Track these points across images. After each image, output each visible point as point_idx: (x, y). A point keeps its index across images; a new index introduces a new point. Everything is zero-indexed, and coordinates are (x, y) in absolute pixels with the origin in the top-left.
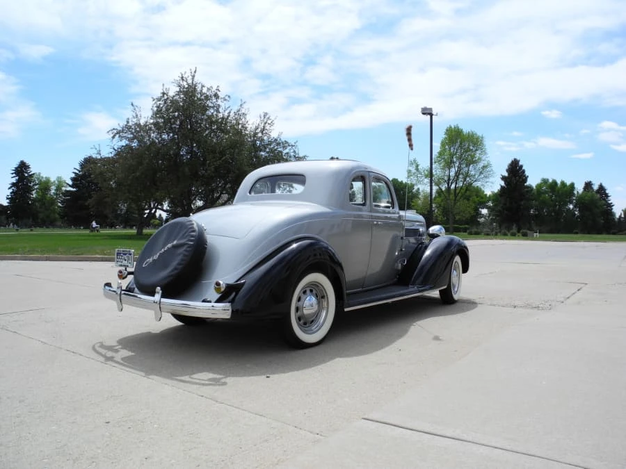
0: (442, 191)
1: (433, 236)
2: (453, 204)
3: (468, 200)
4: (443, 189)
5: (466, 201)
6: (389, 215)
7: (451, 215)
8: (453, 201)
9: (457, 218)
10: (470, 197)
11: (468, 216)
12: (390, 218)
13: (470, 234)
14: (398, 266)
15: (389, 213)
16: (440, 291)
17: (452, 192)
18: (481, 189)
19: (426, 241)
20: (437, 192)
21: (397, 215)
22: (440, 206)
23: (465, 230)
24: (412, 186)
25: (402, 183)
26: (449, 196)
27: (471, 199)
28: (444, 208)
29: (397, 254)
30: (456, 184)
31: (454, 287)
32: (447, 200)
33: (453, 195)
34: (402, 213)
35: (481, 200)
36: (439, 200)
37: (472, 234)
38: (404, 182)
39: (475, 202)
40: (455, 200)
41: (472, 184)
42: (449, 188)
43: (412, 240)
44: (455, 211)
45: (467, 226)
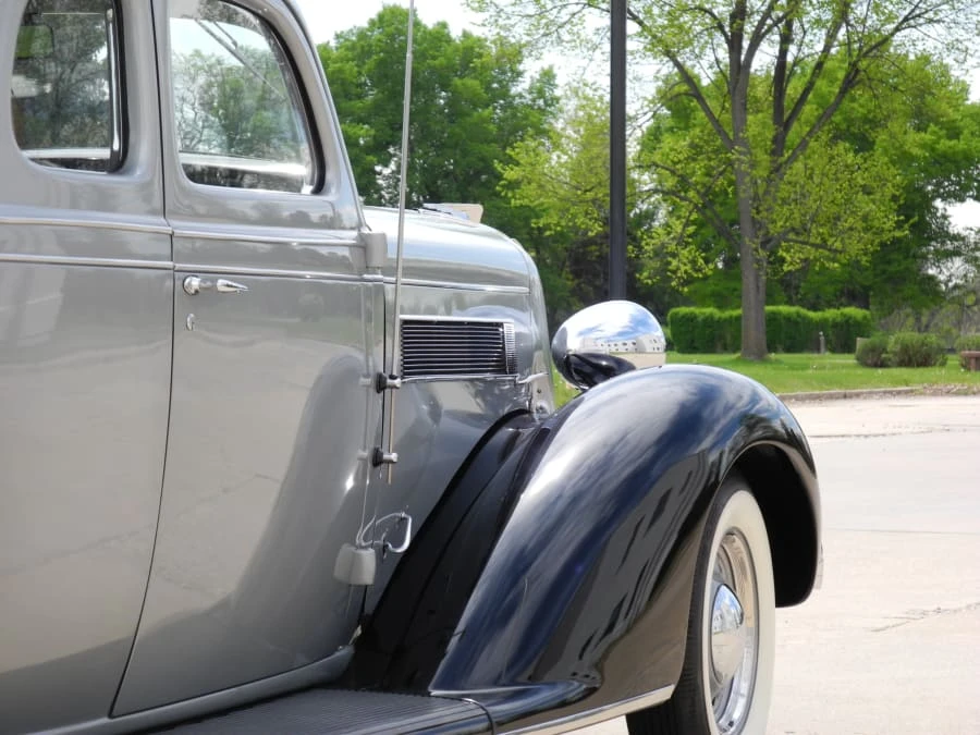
0: (695, 91)
1: (588, 370)
2: (762, 172)
3: (863, 144)
4: (705, 75)
5: (845, 153)
6: (297, 237)
7: (750, 242)
8: (763, 158)
9: (792, 258)
10: (874, 123)
11: (856, 246)
12: (309, 257)
13: (875, 359)
14: (355, 562)
15: (300, 220)
16: (633, 720)
17: (761, 91)
18: (945, 70)
19: (544, 404)
20: (667, 97)
21: (350, 236)
22: (684, 182)
23: (843, 339)
24: (511, 57)
25: (440, 36)
26: (740, 123)
27: (881, 137)
28: (709, 199)
29: (349, 483)
30: (786, 39)
31: (725, 694)
32: (730, 144)
33: (766, 115)
34: (381, 221)
35: (945, 144)
36: (675, 145)
37: (882, 365)
38: (455, 33)
39: (903, 159)
40: (779, 142)
41: (886, 40)
42: (739, 69)
43: (457, 396)
44: (780, 219)
45: (854, 312)
